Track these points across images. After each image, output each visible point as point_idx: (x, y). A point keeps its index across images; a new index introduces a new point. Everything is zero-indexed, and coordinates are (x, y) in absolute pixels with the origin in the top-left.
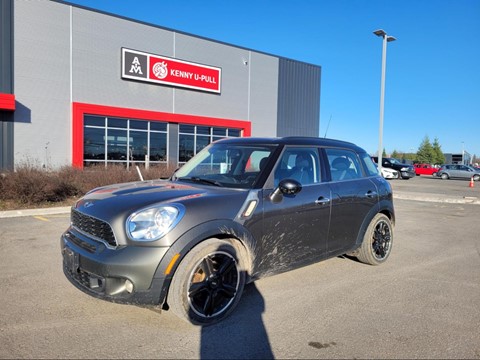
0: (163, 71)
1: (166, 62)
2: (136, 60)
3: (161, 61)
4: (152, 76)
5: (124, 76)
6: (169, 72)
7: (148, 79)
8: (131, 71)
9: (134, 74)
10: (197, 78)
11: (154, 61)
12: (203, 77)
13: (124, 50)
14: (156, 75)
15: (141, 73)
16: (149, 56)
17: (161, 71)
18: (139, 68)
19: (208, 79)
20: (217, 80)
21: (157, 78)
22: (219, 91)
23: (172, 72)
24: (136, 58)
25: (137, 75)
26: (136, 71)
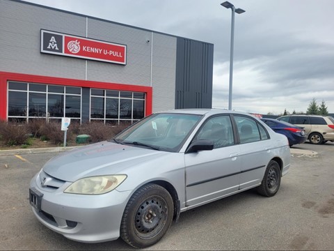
0: (76, 47)
1: (79, 40)
2: (53, 39)
3: (74, 39)
4: (67, 51)
5: (42, 51)
6: (82, 48)
7: (63, 54)
8: (49, 47)
9: (51, 50)
10: (106, 53)
11: (68, 40)
12: (111, 52)
13: (43, 31)
14: (70, 51)
15: (57, 49)
16: (64, 36)
17: (75, 47)
18: (56, 45)
19: (116, 54)
20: (123, 55)
21: (71, 53)
22: (124, 63)
23: (84, 48)
24: (53, 37)
25: (54, 50)
26: (53, 48)
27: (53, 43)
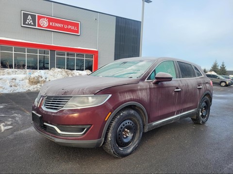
0: (46, 23)
1: (47, 18)
2: (29, 17)
3: (44, 17)
4: (39, 25)
5: (22, 25)
6: (49, 24)
7: (37, 27)
8: (27, 23)
9: (28, 24)
10: (66, 27)
11: (40, 18)
12: (70, 27)
13: (22, 12)
14: (42, 25)
15: (32, 24)
16: (37, 15)
17: (44, 23)
18: (31, 21)
19: (73, 28)
20: (78, 28)
21: (42, 27)
22: (79, 34)
23: (51, 24)
24: (29, 16)
25: (30, 25)
26: (30, 23)
27: (29, 20)
